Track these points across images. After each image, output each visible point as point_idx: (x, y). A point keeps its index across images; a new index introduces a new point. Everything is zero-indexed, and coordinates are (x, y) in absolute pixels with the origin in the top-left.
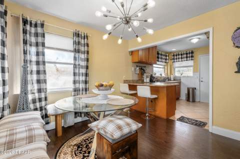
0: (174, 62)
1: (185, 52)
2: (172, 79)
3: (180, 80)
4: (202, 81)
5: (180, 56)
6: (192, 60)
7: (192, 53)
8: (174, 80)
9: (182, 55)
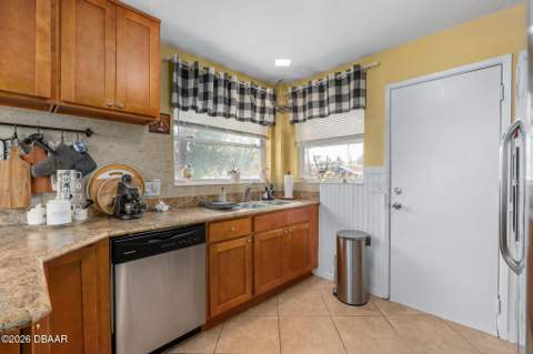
0: (296, 121)
1: (332, 77)
2: (288, 194)
3: (317, 195)
4: (398, 207)
5: (315, 97)
6: (357, 107)
7: (359, 74)
8: (297, 196)
9: (321, 89)
